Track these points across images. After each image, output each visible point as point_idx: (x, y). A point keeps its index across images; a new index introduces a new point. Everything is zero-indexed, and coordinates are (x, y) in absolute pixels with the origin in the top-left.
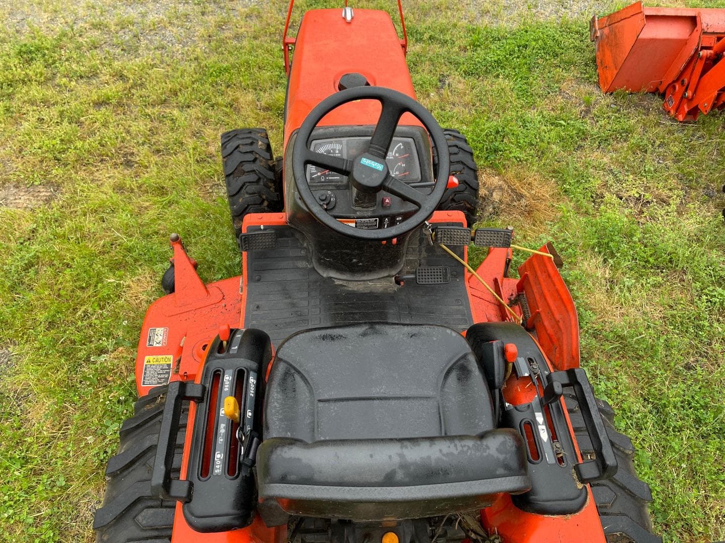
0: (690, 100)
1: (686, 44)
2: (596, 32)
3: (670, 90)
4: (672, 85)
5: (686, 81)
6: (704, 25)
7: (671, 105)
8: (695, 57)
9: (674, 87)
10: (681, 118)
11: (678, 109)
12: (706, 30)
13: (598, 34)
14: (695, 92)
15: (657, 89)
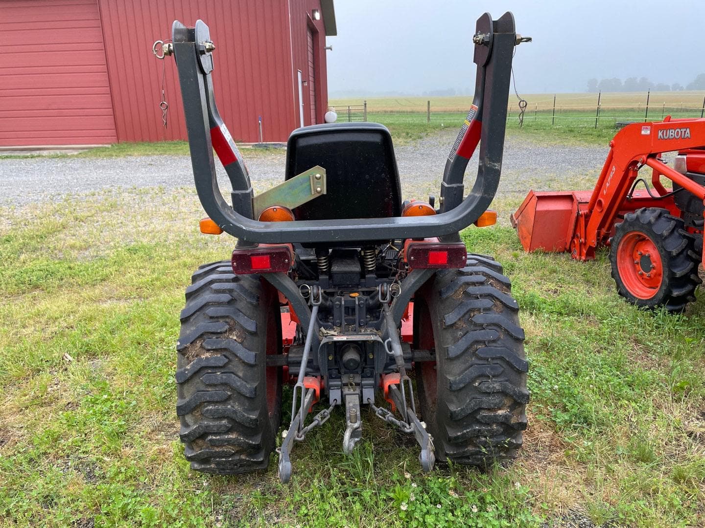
0: (585, 244)
1: (572, 213)
2: (514, 221)
3: (573, 245)
4: (572, 242)
5: (579, 235)
6: (578, 199)
7: (576, 253)
8: (578, 217)
9: (574, 242)
10: (583, 258)
11: (580, 255)
12: (580, 201)
13: (517, 222)
14: (586, 238)
15: (566, 249)
